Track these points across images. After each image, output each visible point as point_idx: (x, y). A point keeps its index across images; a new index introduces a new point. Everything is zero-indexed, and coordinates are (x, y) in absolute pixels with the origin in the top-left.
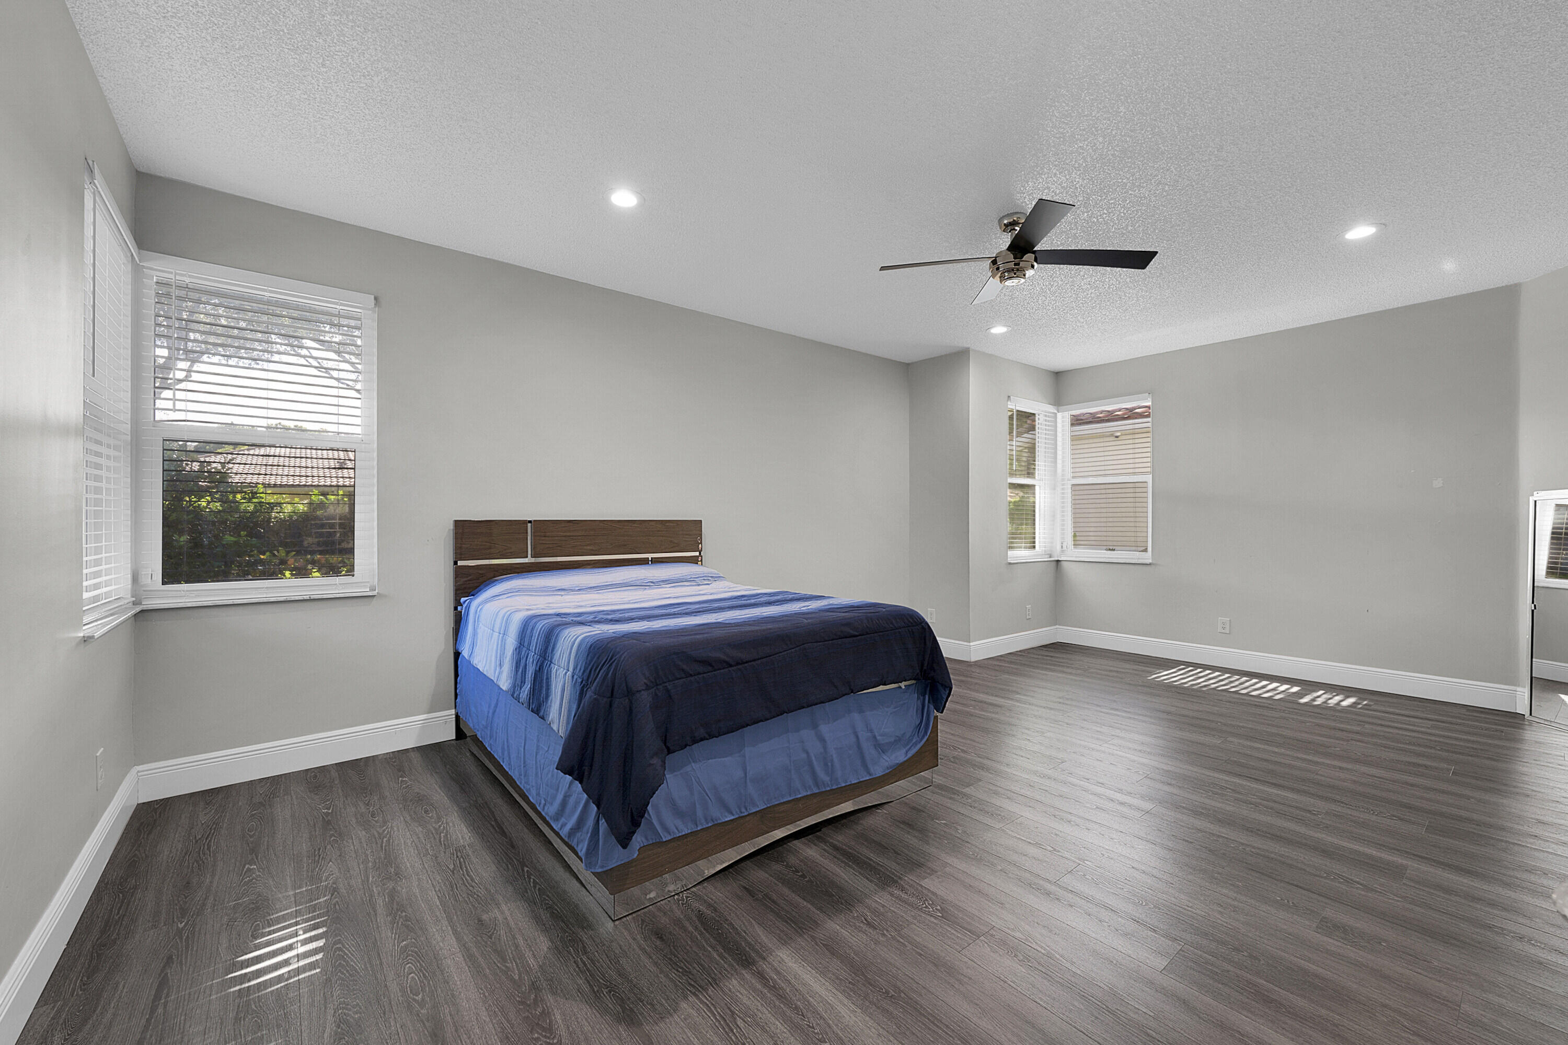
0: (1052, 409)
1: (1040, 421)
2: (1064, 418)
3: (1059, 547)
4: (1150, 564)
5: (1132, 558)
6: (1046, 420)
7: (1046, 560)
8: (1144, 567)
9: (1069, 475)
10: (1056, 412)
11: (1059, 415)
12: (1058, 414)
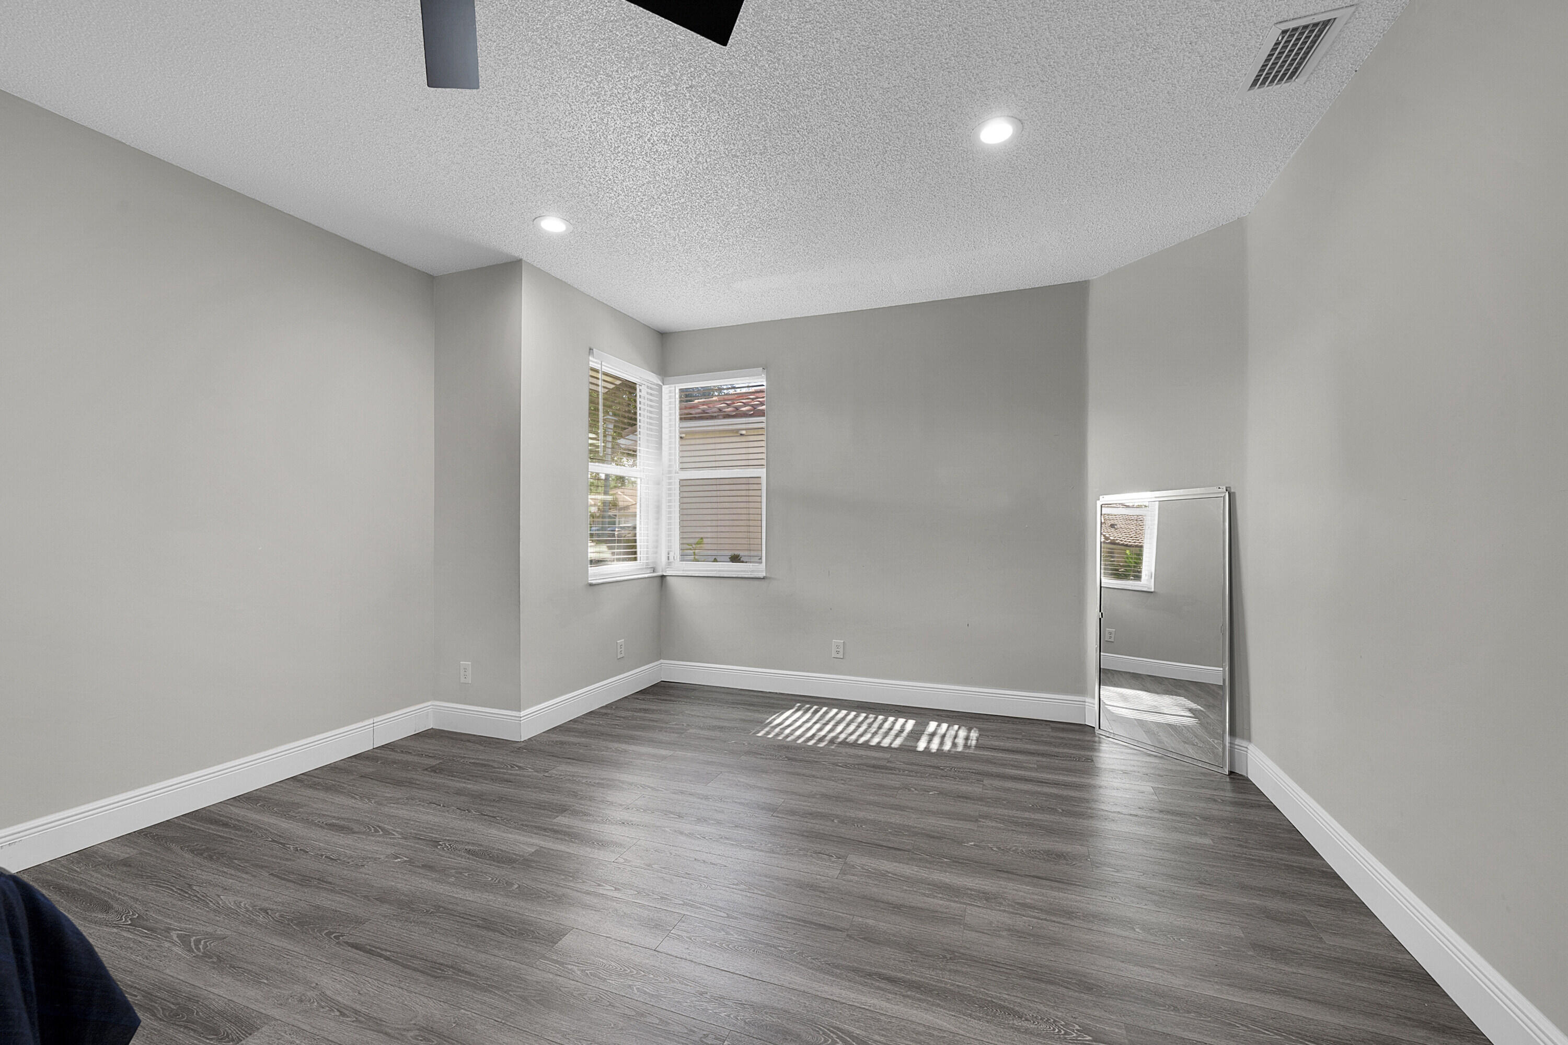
0: (654, 379)
1: (642, 394)
2: (671, 394)
3: (664, 559)
4: (764, 578)
5: (744, 571)
6: (648, 393)
7: (646, 576)
8: (756, 583)
9: (677, 466)
10: (661, 384)
11: (665, 388)
12: (663, 386)
